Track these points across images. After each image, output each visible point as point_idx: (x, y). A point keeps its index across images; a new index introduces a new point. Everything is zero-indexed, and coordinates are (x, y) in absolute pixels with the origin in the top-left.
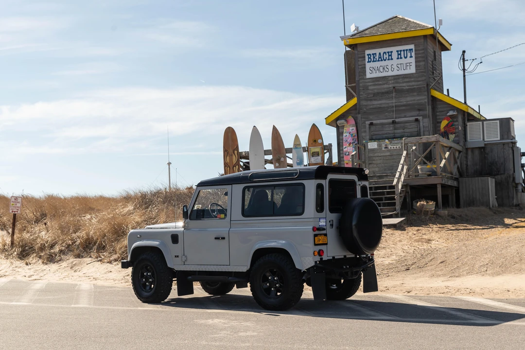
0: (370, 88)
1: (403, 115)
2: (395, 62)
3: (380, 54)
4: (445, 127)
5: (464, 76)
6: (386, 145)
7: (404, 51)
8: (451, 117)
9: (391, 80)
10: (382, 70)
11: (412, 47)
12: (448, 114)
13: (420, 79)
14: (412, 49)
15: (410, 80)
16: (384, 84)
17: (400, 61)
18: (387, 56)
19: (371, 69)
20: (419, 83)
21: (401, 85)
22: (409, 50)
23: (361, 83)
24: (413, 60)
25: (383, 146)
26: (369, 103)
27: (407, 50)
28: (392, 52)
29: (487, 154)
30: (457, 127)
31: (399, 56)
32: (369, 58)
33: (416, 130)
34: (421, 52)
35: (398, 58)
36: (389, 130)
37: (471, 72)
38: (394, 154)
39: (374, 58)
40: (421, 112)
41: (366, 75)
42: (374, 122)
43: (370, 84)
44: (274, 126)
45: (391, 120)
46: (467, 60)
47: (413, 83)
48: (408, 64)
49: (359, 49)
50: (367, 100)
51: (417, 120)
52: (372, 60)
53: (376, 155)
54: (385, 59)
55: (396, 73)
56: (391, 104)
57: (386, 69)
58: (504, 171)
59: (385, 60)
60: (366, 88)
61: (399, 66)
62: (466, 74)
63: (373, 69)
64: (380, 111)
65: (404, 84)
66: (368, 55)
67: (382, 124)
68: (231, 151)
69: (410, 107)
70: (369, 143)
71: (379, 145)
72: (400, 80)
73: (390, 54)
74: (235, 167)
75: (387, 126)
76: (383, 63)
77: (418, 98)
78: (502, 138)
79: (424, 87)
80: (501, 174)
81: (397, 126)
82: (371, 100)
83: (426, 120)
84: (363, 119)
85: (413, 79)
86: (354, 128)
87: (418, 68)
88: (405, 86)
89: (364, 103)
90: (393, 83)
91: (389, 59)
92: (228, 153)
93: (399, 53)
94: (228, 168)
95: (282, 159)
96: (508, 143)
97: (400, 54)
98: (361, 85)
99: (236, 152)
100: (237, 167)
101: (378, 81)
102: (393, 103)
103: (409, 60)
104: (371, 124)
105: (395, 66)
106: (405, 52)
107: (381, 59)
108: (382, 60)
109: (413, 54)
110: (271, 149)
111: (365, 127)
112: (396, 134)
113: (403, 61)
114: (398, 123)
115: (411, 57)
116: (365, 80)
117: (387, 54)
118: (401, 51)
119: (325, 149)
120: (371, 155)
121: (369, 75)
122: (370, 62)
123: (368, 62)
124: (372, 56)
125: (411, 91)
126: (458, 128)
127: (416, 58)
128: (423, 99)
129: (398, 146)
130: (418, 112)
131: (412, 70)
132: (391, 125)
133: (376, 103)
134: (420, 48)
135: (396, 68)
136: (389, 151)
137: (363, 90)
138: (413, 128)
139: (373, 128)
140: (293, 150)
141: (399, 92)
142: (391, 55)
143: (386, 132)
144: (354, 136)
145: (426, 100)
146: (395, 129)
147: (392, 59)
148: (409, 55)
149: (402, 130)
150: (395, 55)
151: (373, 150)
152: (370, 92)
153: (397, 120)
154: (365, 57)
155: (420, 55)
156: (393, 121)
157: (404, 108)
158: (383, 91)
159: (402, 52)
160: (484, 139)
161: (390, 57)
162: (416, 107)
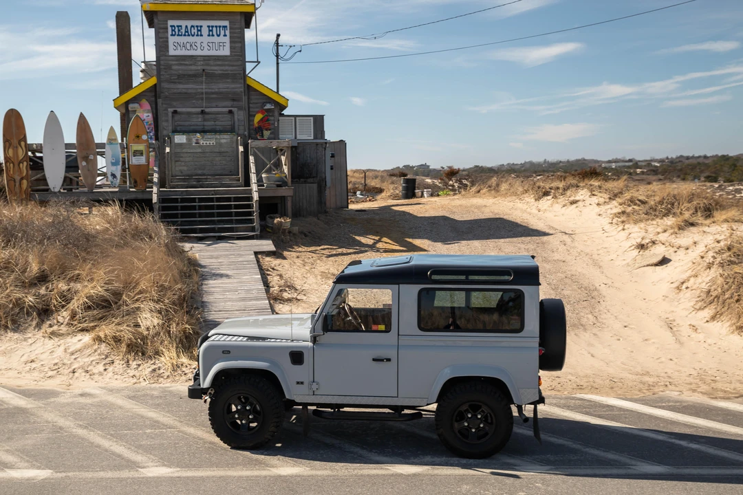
0: (174, 67)
1: (214, 104)
2: (205, 39)
3: (186, 27)
4: (259, 122)
5: (278, 64)
6: (197, 140)
7: (216, 27)
8: (268, 110)
9: (200, 61)
10: (189, 48)
11: (226, 23)
12: (266, 108)
13: (235, 63)
14: (226, 27)
15: (224, 63)
16: (191, 65)
17: (211, 39)
18: (196, 31)
19: (176, 45)
20: (234, 68)
21: (213, 68)
22: (223, 27)
23: (162, 60)
24: (227, 39)
25: (194, 140)
26: (172, 86)
27: (220, 27)
28: (201, 27)
29: (299, 154)
30: (272, 122)
31: (211, 33)
32: (172, 30)
33: (230, 123)
34: (237, 31)
35: (209, 35)
36: (197, 121)
37: (287, 60)
38: (207, 151)
39: (179, 31)
40: (235, 103)
41: (168, 51)
42: (179, 110)
43: (174, 62)
44: (81, 114)
45: (199, 110)
46: (282, 46)
47: (227, 68)
48: (221, 44)
49: (160, 17)
50: (170, 81)
51: (230, 112)
52: (177, 33)
53: (184, 151)
54: (193, 33)
55: (206, 53)
56: (199, 90)
57: (194, 47)
58: (317, 174)
59: (193, 36)
60: (169, 67)
61: (211, 45)
62: (280, 61)
63: (178, 45)
64: (186, 97)
65: (215, 68)
66: (171, 26)
67: (189, 114)
68: (15, 141)
69: (222, 96)
70: (176, 136)
71: (189, 140)
72: (211, 62)
73: (199, 28)
74: (21, 165)
75: (194, 116)
76: (190, 39)
77: (233, 86)
78: (315, 138)
79: (240, 74)
80: (314, 177)
81: (207, 116)
82: (175, 83)
83: (241, 113)
84: (164, 106)
85: (226, 63)
86: (150, 115)
87: (234, 50)
88: (217, 70)
89: (165, 85)
90: (203, 65)
91: (197, 35)
92: (10, 145)
93: (211, 28)
94: (12, 165)
95: (91, 157)
96: (322, 144)
97: (212, 31)
98: (162, 62)
99: (23, 143)
100: (25, 163)
101: (184, 60)
102: (202, 89)
103: (222, 39)
104: (175, 112)
105: (205, 45)
106: (218, 28)
107: (188, 33)
108: (189, 35)
109: (228, 33)
110: (75, 142)
111: (167, 115)
112: (206, 127)
113: (215, 39)
114: (208, 114)
115: (225, 35)
116: (167, 58)
117: (196, 28)
118: (212, 27)
119: (150, 148)
120: (178, 150)
121: (172, 52)
122: (174, 35)
123: (172, 35)
124: (177, 28)
125: (224, 76)
126: (274, 124)
127: (230, 37)
128: (238, 87)
129: (211, 142)
130: (232, 103)
131: (226, 51)
132: (200, 116)
133: (182, 87)
134: (236, 26)
135: (206, 47)
136: (201, 147)
137: (165, 69)
138: (225, 121)
139: (177, 117)
140: (107, 146)
141: (211, 76)
142: (200, 31)
143: (193, 123)
144: (150, 125)
145: (242, 90)
146: (205, 120)
147: (201, 35)
148: (222, 33)
149: (213, 123)
150: (205, 31)
151: (181, 145)
152: (174, 72)
153: (207, 110)
154: (167, 28)
155: (235, 35)
156: (202, 111)
157: (214, 96)
158: (190, 73)
159: (214, 29)
160: (296, 138)
161: (199, 33)
162: (230, 96)
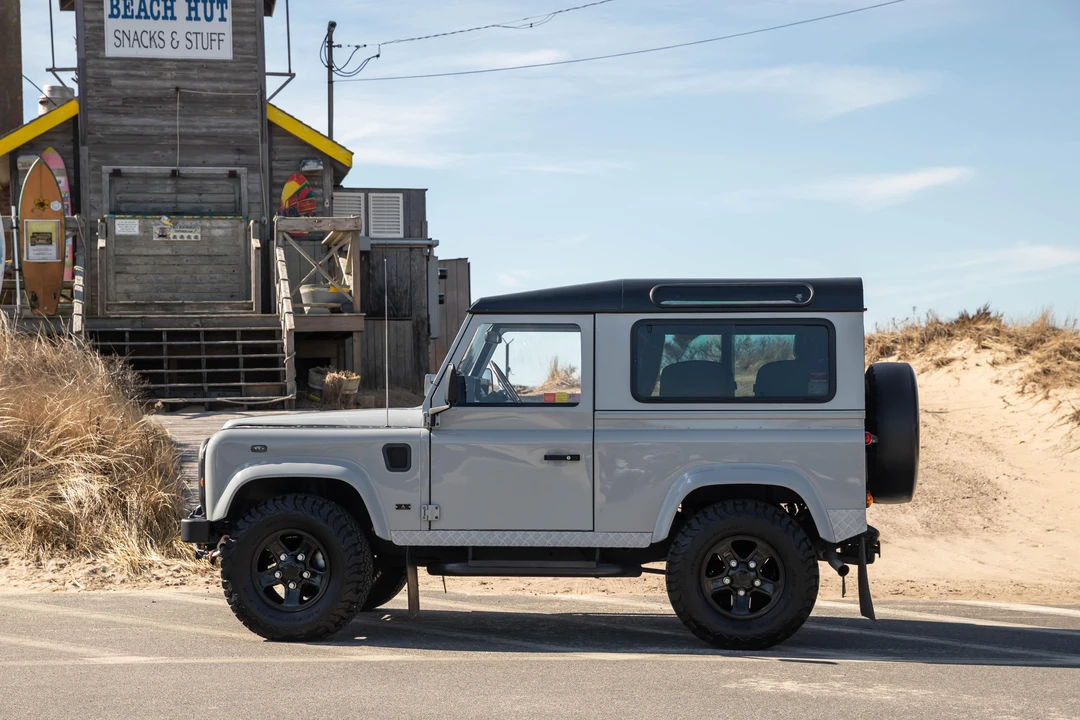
0: (115, 82)
1: (199, 159)
2: (182, 25)
4: (290, 199)
5: (331, 82)
6: (162, 229)
8: (308, 175)
9: (170, 70)
10: (147, 43)
13: (244, 77)
15: (219, 75)
16: (151, 78)
17: (194, 26)
18: (162, 8)
19: (120, 35)
20: (241, 85)
21: (196, 84)
23: (91, 67)
24: (227, 28)
25: (156, 231)
26: (111, 119)
30: (319, 199)
31: (193, 14)
32: (113, 7)
33: (230, 197)
34: (248, 10)
35: (189, 18)
36: (164, 191)
37: (349, 75)
38: (184, 253)
39: (126, 7)
40: (243, 156)
41: (104, 49)
42: (124, 169)
43: (115, 72)
45: (168, 169)
46: (339, 46)
47: (226, 85)
48: (214, 37)
50: (107, 111)
51: (233, 175)
52: (122, 13)
53: (134, 251)
54: (156, 14)
55: (182, 53)
56: (167, 130)
57: (158, 41)
58: (410, 310)
59: (156, 18)
60: (104, 81)
61: (193, 38)
63: (123, 37)
64: (140, 143)
65: (203, 85)
67: (146, 177)
69: (216, 143)
70: (117, 221)
71: (145, 229)
72: (194, 73)
75: (157, 182)
76: (150, 25)
77: (238, 122)
78: (407, 233)
79: (253, 99)
81: (184, 184)
82: (116, 113)
83: (255, 177)
84: (94, 160)
85: (225, 75)
86: (64, 179)
87: (240, 50)
88: (205, 88)
89: (97, 118)
90: (175, 79)
91: (165, 18)
93: (193, 4)
96: (421, 247)
97: (195, 9)
101: (137, 67)
102: (175, 126)
103: (215, 26)
104: (117, 173)
105: (180, 37)
106: (208, 4)
107: (145, 13)
108: (147, 17)
109: (228, 14)
111: (99, 178)
112: (181, 205)
113: (202, 26)
114: (186, 177)
115: (223, 19)
116: (101, 62)
120: (123, 250)
121: (111, 50)
122: (117, 16)
123: (112, 16)
124: (122, 2)
125: (219, 102)
126: (323, 202)
127: (234, 23)
128: (248, 125)
129: (193, 235)
130: (237, 156)
131: (224, 52)
132: (169, 182)
133: (130, 122)
134: (246, 1)
135: (184, 42)
136: (171, 244)
137: (96, 84)
138: (221, 194)
139: (120, 184)
141: (192, 102)
142: (171, 8)
143: (154, 196)
145: (258, 131)
146: (178, 191)
147: (173, 18)
148: (217, 14)
149: (196, 196)
150: (181, 9)
151: (127, 239)
152: (116, 92)
153: (184, 170)
154: (102, 2)
155: (244, 19)
156: (174, 171)
157: (201, 142)
158: (149, 94)
159: (201, 5)
160: (367, 233)
161: (169, 13)
162: (232, 142)
